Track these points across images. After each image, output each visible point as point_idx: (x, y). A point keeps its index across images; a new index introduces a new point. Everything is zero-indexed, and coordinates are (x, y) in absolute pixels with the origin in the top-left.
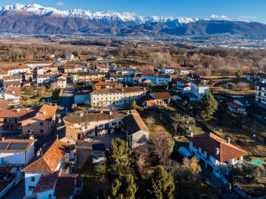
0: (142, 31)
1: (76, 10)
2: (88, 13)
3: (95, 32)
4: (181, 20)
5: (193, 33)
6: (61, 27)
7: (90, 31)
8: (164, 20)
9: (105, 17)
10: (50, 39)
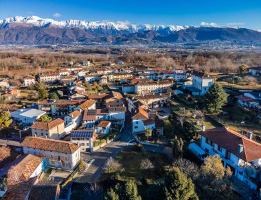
0: (137, 39)
1: (72, 21)
2: (84, 23)
3: (92, 41)
4: (173, 28)
5: (184, 40)
6: (60, 37)
7: (88, 40)
8: (156, 28)
9: (100, 26)
10: (53, 49)
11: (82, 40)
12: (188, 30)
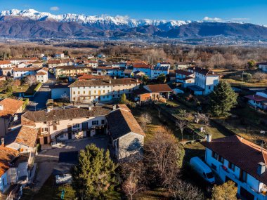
0: (135, 34)
1: (70, 15)
2: (82, 18)
3: (88, 35)
4: (174, 23)
5: (186, 35)
6: (56, 31)
7: (84, 35)
8: (156, 23)
9: (98, 21)
11: (78, 34)
12: (190, 25)
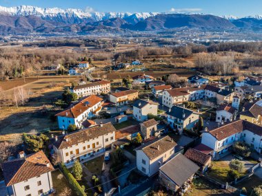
0: (105, 28)
1: (25, 7)
2: (39, 10)
3: (53, 31)
4: (139, 15)
5: (153, 28)
6: (13, 26)
7: (48, 30)
8: (121, 15)
9: (59, 14)
10: (6, 41)
11: (41, 30)
12: (156, 17)
